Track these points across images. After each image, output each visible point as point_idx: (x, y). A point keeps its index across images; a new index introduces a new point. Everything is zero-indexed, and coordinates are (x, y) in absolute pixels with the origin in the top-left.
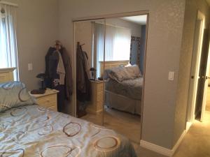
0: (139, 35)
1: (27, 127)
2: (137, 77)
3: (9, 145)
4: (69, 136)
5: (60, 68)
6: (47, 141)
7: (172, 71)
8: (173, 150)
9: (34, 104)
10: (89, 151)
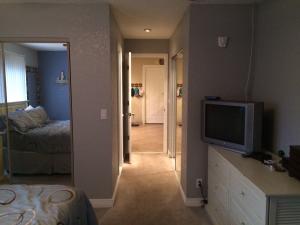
0: (34, 64)
2: (46, 124)
4: (5, 204)
7: (104, 108)
8: (113, 199)
10: (47, 209)
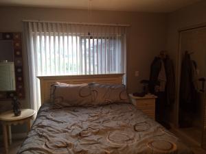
1: (114, 118)
3: (96, 124)
4: (136, 131)
5: (162, 76)
6: (119, 129)
9: (130, 103)
10: (141, 146)
